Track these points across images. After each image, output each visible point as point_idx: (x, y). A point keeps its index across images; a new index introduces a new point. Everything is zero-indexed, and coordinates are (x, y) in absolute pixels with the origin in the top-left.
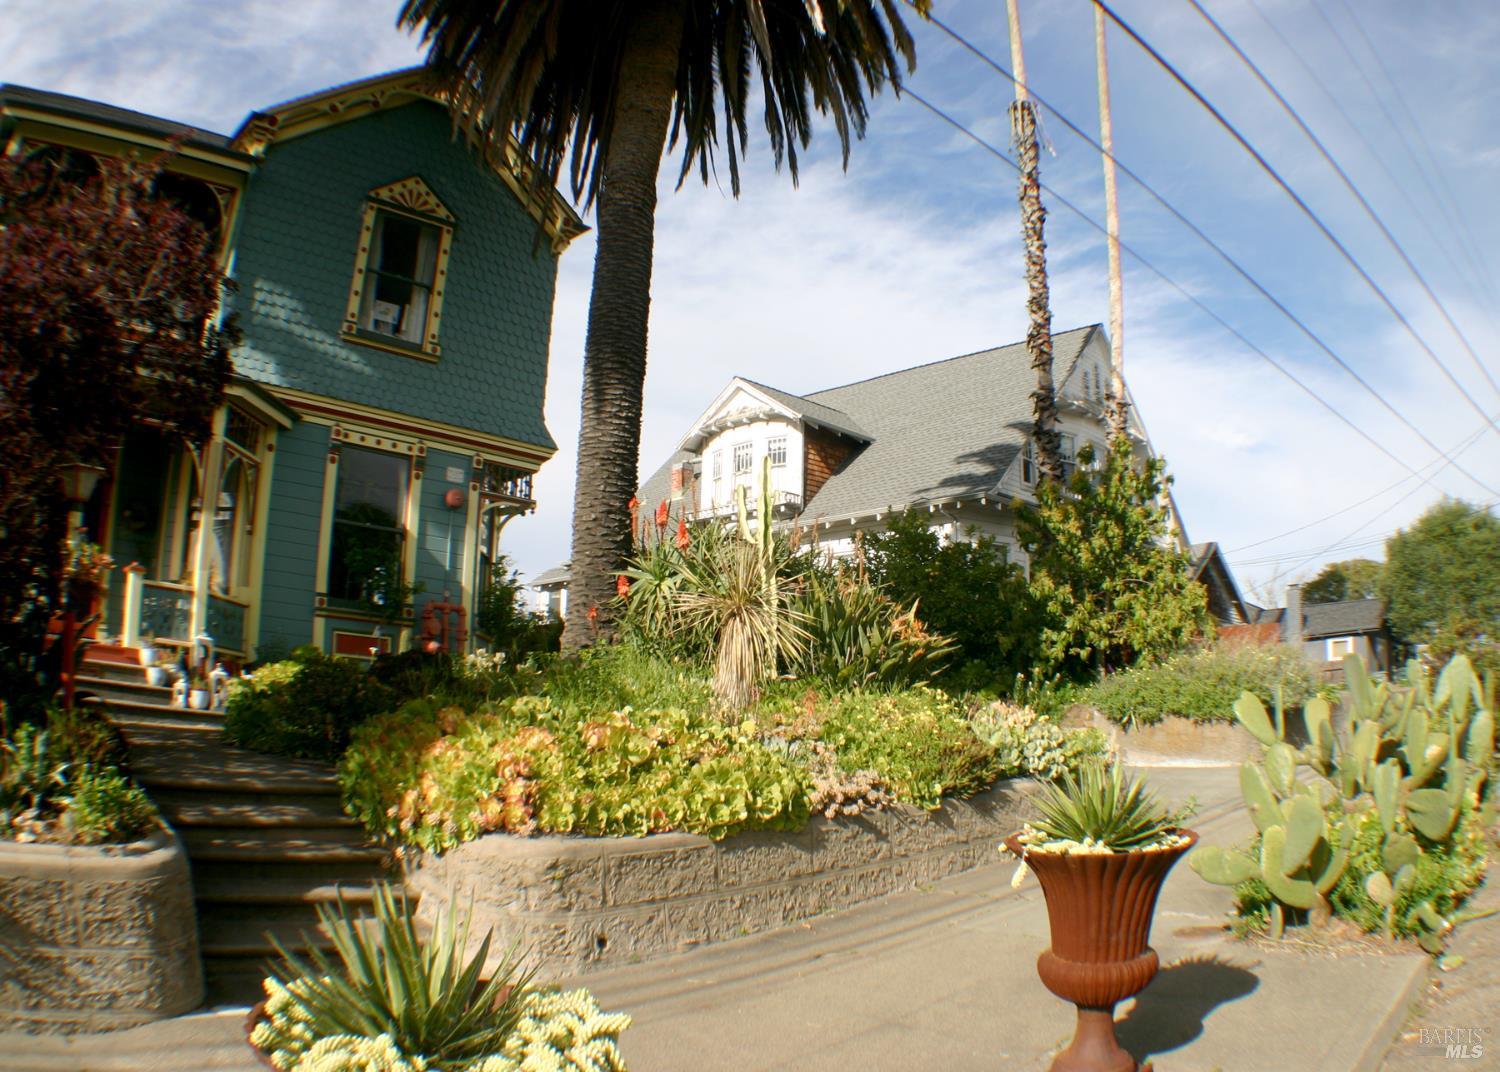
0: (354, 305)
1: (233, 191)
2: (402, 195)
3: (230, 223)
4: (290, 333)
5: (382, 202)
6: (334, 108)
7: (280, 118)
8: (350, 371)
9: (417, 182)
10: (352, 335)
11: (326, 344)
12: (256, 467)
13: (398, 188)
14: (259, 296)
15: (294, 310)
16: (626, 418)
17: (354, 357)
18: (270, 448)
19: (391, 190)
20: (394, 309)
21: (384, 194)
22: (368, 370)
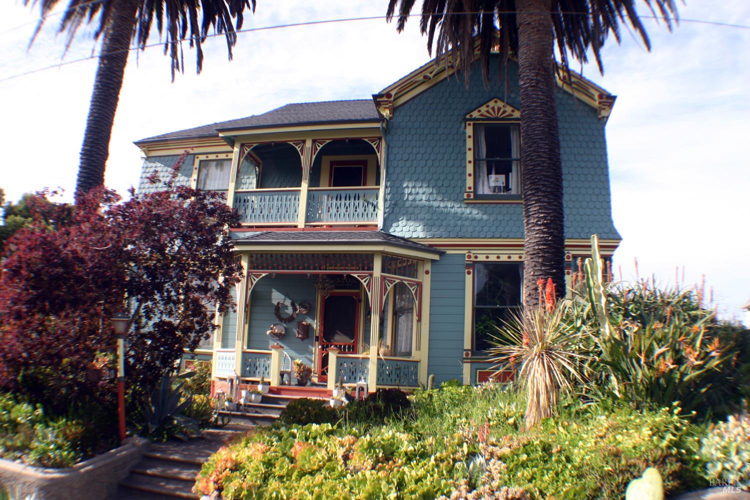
0: (470, 182)
1: (380, 139)
2: (488, 112)
3: (382, 156)
4: (430, 207)
5: (475, 119)
6: (425, 77)
7: (393, 93)
8: (474, 220)
9: (496, 102)
10: (471, 199)
11: (456, 208)
12: (420, 285)
13: (483, 109)
14: (407, 191)
15: (431, 194)
16: (543, 224)
17: (475, 212)
18: (427, 272)
19: (479, 111)
20: (502, 178)
21: (475, 114)
22: (485, 217)
